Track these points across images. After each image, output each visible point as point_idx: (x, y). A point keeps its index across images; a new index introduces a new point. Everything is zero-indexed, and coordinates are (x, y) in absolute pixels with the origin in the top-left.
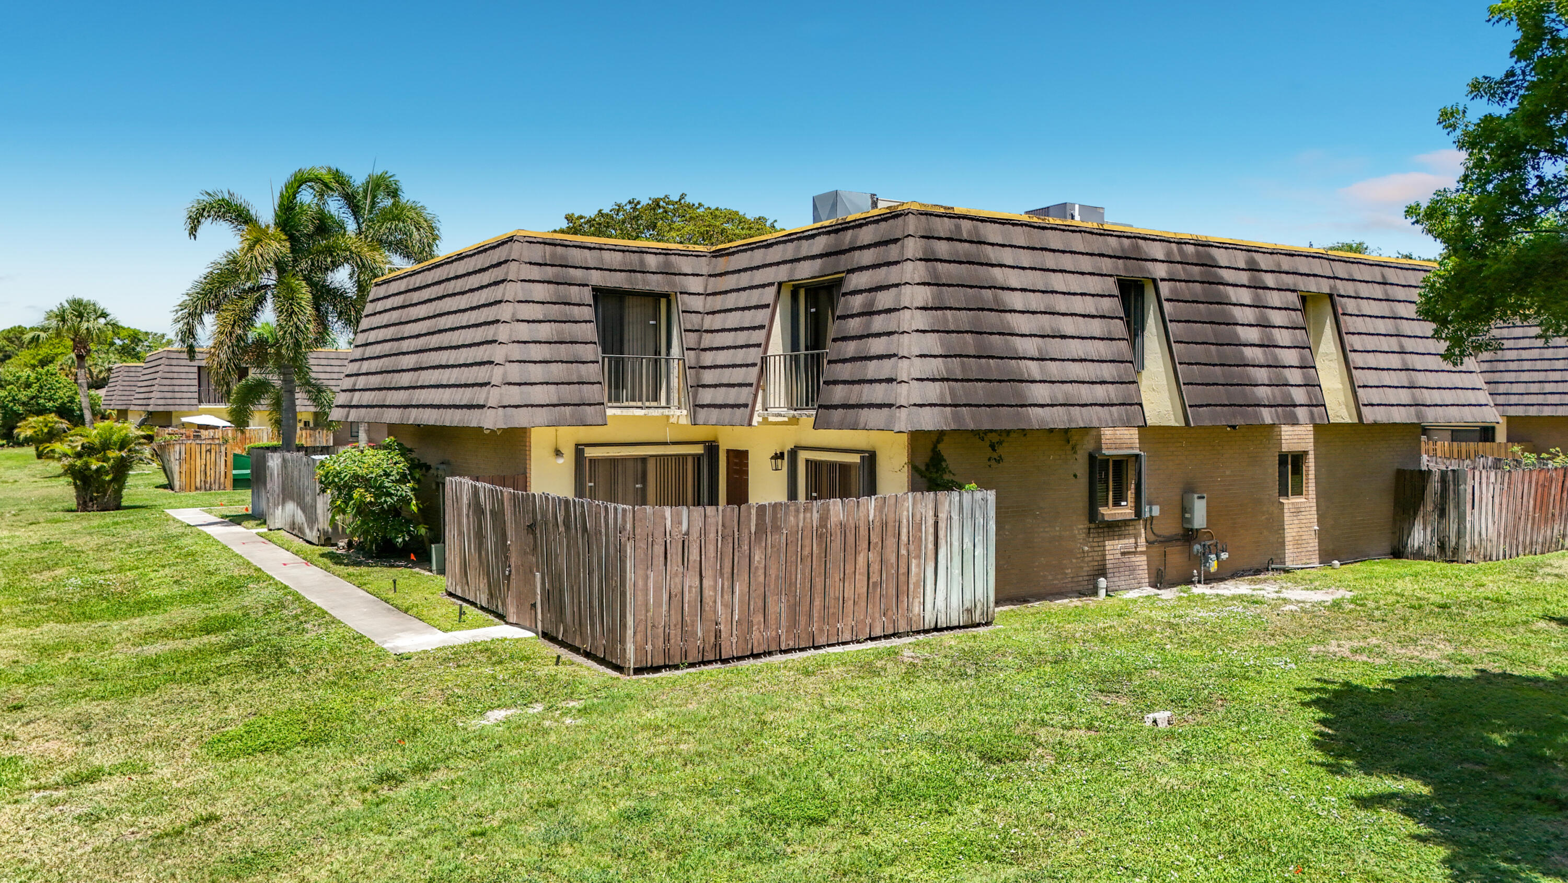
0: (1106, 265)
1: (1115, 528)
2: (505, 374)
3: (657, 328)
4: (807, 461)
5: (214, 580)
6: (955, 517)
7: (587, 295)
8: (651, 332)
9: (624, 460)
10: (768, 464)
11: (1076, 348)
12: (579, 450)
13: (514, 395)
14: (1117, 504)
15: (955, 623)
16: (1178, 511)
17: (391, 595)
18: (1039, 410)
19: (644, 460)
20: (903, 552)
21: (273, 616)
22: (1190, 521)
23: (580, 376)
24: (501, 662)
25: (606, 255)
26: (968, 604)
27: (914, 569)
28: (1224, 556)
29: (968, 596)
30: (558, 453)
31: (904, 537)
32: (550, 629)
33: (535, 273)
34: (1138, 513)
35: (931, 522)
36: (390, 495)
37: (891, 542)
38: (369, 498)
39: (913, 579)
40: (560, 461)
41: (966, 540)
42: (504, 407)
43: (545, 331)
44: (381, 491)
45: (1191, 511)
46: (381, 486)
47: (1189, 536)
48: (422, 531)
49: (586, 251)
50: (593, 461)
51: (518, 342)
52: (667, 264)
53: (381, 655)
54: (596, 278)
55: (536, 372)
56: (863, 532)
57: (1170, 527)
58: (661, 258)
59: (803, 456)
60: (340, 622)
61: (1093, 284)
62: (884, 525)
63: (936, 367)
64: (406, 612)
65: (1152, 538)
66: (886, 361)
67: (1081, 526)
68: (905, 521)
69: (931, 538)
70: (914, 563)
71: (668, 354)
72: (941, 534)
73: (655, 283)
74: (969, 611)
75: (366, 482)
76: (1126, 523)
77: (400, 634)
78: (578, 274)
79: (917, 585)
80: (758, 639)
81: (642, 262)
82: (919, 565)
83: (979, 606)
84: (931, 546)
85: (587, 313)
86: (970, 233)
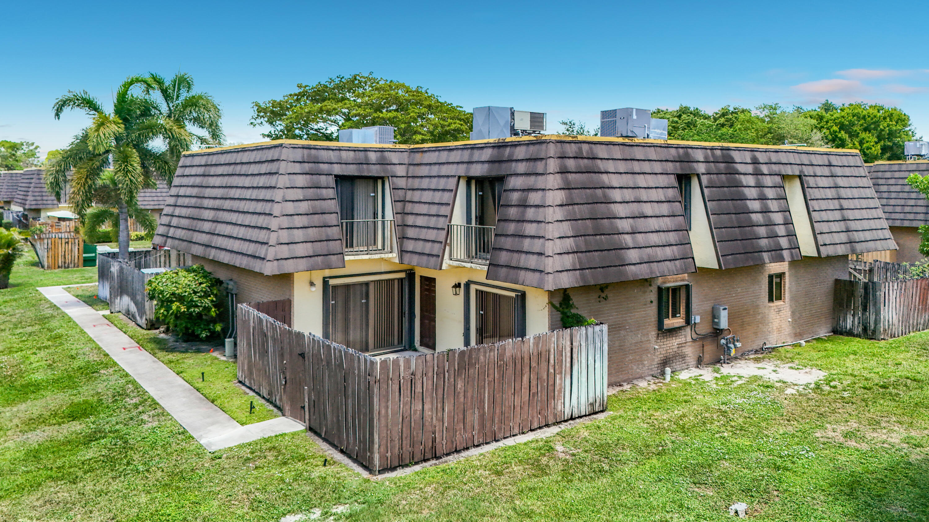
0: (671, 167)
1: (673, 331)
2: (278, 238)
3: (375, 198)
4: (477, 290)
5: (76, 364)
6: (583, 344)
7: (331, 181)
8: (371, 201)
9: (354, 285)
10: (451, 291)
11: (653, 223)
12: (325, 282)
13: (284, 251)
14: (674, 316)
15: (583, 413)
16: (710, 318)
17: (200, 385)
18: (632, 267)
19: (367, 284)
20: (552, 370)
21: (120, 404)
22: (718, 324)
23: (327, 236)
24: (285, 463)
25: (344, 154)
26: (591, 400)
27: (558, 381)
28: (738, 345)
29: (591, 395)
30: (312, 284)
31: (552, 361)
32: (315, 426)
33: (297, 168)
34: (688, 321)
35: (568, 349)
36: (197, 306)
37: (544, 365)
38: (183, 309)
39: (557, 388)
40: (313, 289)
41: (590, 358)
42: (278, 260)
43: (304, 207)
44: (191, 304)
45: (719, 318)
46: (192, 301)
47: (717, 332)
48: (218, 328)
49: (331, 152)
50: (335, 287)
51: (287, 215)
52: (383, 158)
54: (338, 169)
55: (299, 235)
56: (526, 361)
57: (704, 329)
58: (379, 154)
59: (473, 288)
60: (168, 414)
61: (662, 180)
62: (540, 354)
63: (569, 243)
64: (213, 402)
65: (695, 336)
66: (536, 240)
67: (653, 333)
68: (552, 350)
69: (569, 360)
70: (558, 377)
71: (383, 217)
72: (575, 356)
73: (375, 171)
74: (592, 404)
75: (181, 299)
76: (680, 328)
77: (210, 428)
78: (324, 167)
79: (560, 391)
80: (460, 439)
81: (366, 157)
82: (561, 379)
83: (598, 401)
84: (568, 365)
85: (331, 193)
86: (587, 152)
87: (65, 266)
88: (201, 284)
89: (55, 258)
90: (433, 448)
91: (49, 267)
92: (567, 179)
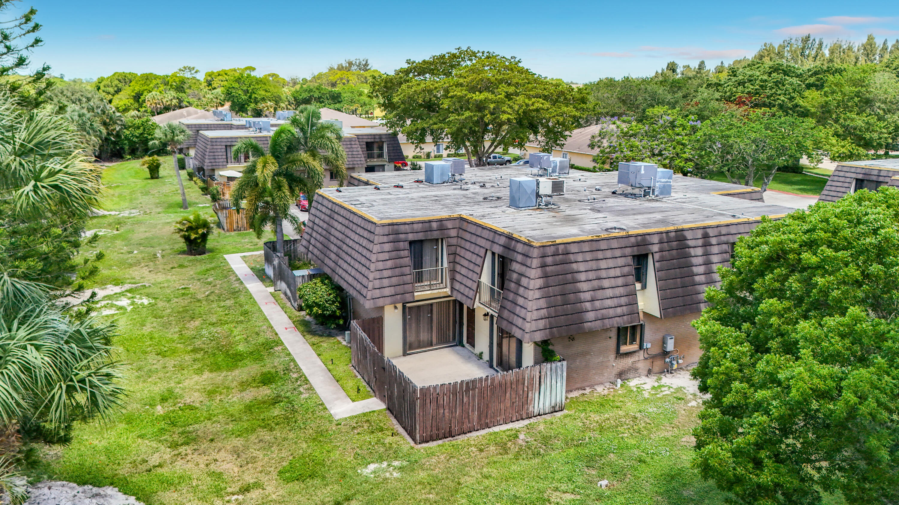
0: (628, 251)
1: (628, 354)
2: (373, 285)
3: (437, 249)
6: (548, 373)
7: (407, 245)
8: (434, 251)
9: (423, 305)
10: (482, 317)
11: (609, 293)
12: (404, 306)
13: (377, 293)
14: (631, 343)
15: (547, 412)
16: (661, 343)
17: (331, 367)
18: (589, 324)
19: (431, 305)
20: (526, 389)
21: (287, 377)
22: (665, 348)
23: (404, 281)
24: (373, 432)
25: (415, 226)
26: (553, 405)
27: (530, 395)
28: (680, 361)
29: (553, 402)
30: (396, 308)
31: (526, 384)
32: (391, 408)
33: (385, 239)
34: (641, 347)
35: (538, 377)
36: (327, 310)
37: (520, 387)
38: (320, 312)
39: (530, 398)
40: (396, 311)
41: (553, 381)
42: (374, 299)
43: (389, 264)
44: (324, 309)
45: (666, 344)
46: (325, 307)
47: (665, 354)
48: (341, 322)
49: (407, 226)
50: (410, 308)
51: (379, 270)
52: (442, 225)
53: (330, 417)
54: (411, 237)
55: (386, 282)
56: (509, 384)
57: (656, 351)
58: (438, 223)
60: (314, 389)
61: (621, 261)
62: (518, 381)
63: (544, 312)
64: (338, 381)
65: (646, 356)
67: (612, 356)
68: (526, 378)
69: (538, 383)
70: (530, 392)
71: (442, 266)
72: (542, 380)
73: (436, 235)
74: (553, 407)
75: (318, 305)
76: (634, 352)
77: (336, 402)
78: (402, 236)
79: (531, 400)
80: (466, 426)
81: (430, 227)
82: (532, 395)
83: (558, 405)
84: (537, 385)
85: (406, 253)
86: (562, 250)
87: (238, 229)
88: (330, 294)
89: (231, 224)
90: (450, 431)
91: (228, 231)
92: (545, 271)
